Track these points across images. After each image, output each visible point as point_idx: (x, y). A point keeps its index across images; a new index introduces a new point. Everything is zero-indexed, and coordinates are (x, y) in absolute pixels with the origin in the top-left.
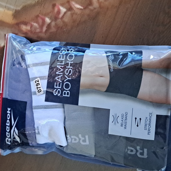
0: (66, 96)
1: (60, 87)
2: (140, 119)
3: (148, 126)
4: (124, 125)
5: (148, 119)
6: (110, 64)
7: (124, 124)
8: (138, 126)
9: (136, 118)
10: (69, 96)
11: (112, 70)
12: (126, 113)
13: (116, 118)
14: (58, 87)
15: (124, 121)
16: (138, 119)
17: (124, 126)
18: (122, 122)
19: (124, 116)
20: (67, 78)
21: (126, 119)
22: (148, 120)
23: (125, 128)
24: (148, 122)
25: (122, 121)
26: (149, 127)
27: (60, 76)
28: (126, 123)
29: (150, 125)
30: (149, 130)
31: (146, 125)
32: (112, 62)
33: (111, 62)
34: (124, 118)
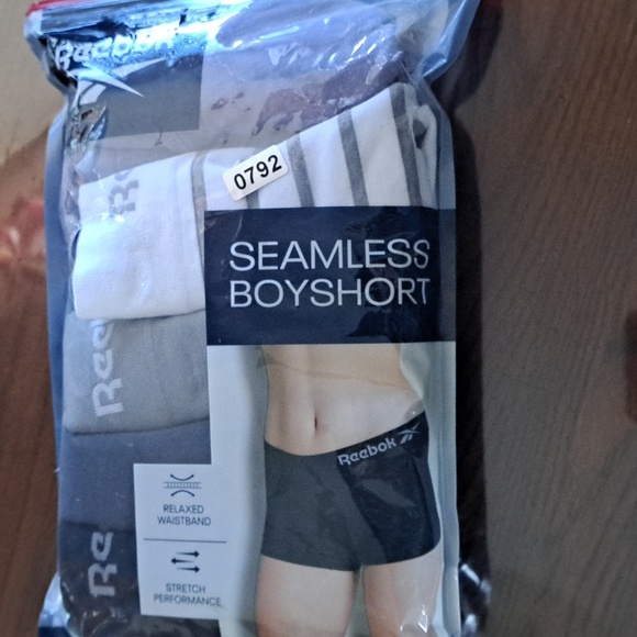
0: (233, 294)
1: (261, 267)
2: (196, 569)
3: (180, 593)
4: (169, 516)
5: (201, 595)
6: (365, 451)
7: (172, 515)
8: (174, 561)
9: (196, 554)
10: (233, 304)
11: (344, 458)
12: (208, 521)
13: (184, 486)
14: (261, 255)
15: (182, 514)
16: (196, 562)
17: (167, 514)
18: (178, 509)
19: (197, 516)
20: (297, 289)
21: (189, 522)
22: (196, 596)
23: (161, 520)
24: (191, 595)
25: (182, 509)
26: (178, 599)
27: (302, 259)
28: (176, 521)
29: (183, 599)
30: (168, 598)
31: (180, 587)
32: (371, 454)
33: (373, 451)
34: (191, 515)
